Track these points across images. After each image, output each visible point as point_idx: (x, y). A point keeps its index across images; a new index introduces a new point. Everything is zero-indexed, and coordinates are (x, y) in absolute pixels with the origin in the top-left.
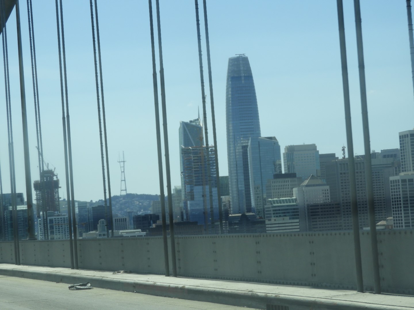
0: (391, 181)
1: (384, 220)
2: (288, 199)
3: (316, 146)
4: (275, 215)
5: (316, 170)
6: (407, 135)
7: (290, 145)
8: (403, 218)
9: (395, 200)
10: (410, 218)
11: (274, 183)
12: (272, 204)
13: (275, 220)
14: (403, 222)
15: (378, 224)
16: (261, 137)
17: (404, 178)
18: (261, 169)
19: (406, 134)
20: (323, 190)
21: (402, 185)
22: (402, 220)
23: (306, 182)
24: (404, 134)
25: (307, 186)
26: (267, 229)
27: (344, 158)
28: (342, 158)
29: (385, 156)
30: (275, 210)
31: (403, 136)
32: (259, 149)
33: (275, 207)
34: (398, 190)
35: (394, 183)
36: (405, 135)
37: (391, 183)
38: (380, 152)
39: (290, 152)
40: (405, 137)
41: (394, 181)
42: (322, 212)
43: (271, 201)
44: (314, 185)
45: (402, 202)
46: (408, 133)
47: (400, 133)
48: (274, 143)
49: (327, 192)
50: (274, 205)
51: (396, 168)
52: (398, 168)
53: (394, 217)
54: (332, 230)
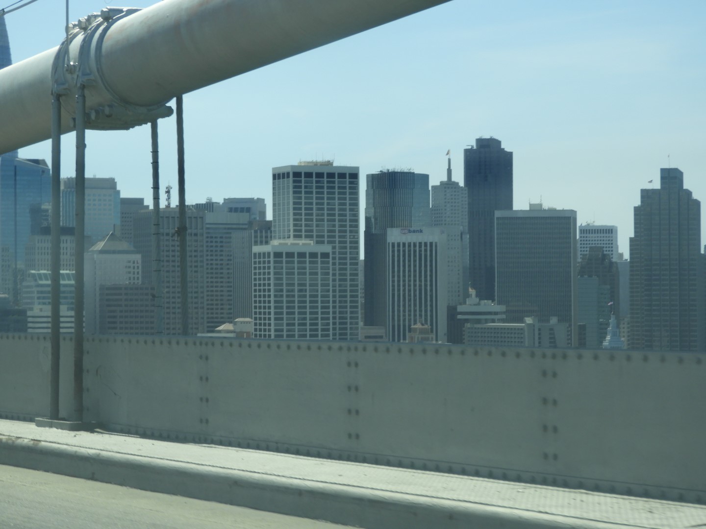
0: (255, 254)
1: (230, 322)
2: (67, 274)
3: (116, 182)
4: (41, 301)
5: (114, 225)
6: (288, 174)
7: (69, 177)
8: (272, 322)
9: (259, 288)
10: (285, 322)
11: (41, 242)
12: (36, 280)
13: (41, 310)
14: (272, 328)
15: (218, 329)
16: (18, 158)
17: (279, 250)
18: (16, 216)
19: (285, 171)
20: (129, 262)
21: (275, 262)
22: (270, 325)
23: (100, 245)
24: (281, 171)
25: (102, 252)
26: (30, 325)
27: (168, 206)
28: (164, 207)
29: (231, 210)
30: (42, 292)
31: (279, 175)
32: (15, 180)
33: (42, 286)
34: (266, 271)
35: (260, 258)
36: (284, 174)
37: (255, 258)
38: (221, 201)
39: (69, 190)
40: (284, 177)
41: (260, 254)
42: (126, 300)
43: (34, 275)
44: (114, 252)
45: (272, 293)
46: (289, 170)
47: (274, 169)
48: (43, 172)
49: (136, 265)
50: (41, 282)
51: (256, 232)
52: (259, 231)
53: (256, 319)
54: (147, 334)
